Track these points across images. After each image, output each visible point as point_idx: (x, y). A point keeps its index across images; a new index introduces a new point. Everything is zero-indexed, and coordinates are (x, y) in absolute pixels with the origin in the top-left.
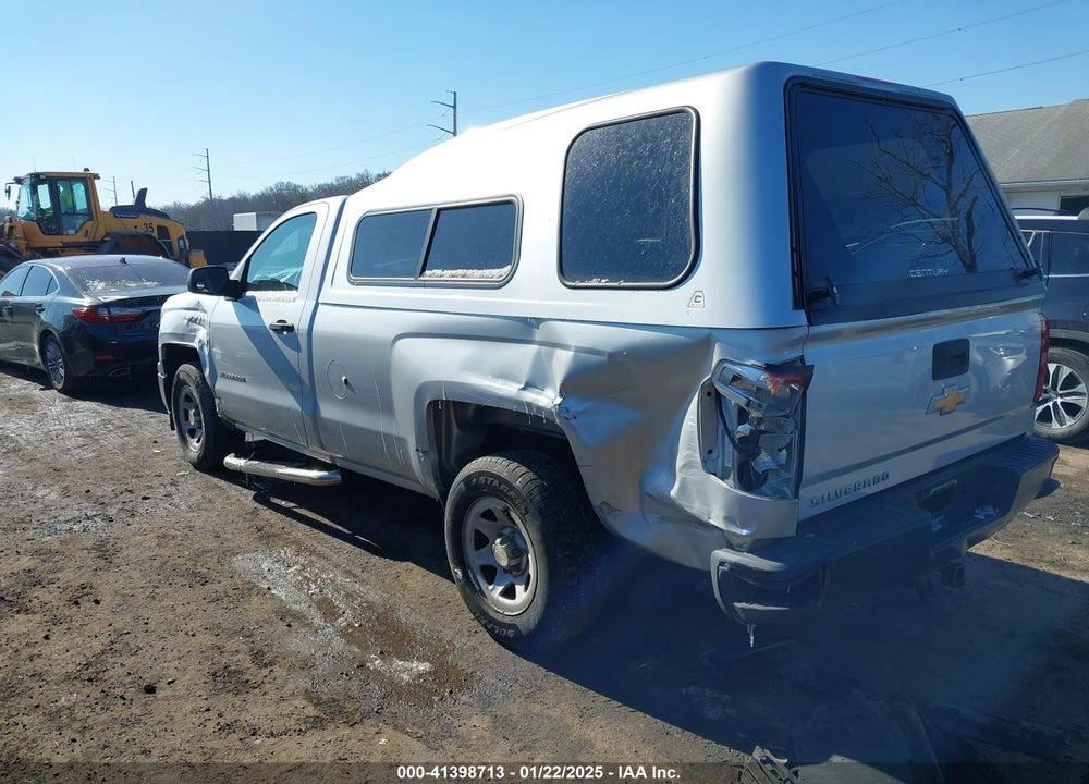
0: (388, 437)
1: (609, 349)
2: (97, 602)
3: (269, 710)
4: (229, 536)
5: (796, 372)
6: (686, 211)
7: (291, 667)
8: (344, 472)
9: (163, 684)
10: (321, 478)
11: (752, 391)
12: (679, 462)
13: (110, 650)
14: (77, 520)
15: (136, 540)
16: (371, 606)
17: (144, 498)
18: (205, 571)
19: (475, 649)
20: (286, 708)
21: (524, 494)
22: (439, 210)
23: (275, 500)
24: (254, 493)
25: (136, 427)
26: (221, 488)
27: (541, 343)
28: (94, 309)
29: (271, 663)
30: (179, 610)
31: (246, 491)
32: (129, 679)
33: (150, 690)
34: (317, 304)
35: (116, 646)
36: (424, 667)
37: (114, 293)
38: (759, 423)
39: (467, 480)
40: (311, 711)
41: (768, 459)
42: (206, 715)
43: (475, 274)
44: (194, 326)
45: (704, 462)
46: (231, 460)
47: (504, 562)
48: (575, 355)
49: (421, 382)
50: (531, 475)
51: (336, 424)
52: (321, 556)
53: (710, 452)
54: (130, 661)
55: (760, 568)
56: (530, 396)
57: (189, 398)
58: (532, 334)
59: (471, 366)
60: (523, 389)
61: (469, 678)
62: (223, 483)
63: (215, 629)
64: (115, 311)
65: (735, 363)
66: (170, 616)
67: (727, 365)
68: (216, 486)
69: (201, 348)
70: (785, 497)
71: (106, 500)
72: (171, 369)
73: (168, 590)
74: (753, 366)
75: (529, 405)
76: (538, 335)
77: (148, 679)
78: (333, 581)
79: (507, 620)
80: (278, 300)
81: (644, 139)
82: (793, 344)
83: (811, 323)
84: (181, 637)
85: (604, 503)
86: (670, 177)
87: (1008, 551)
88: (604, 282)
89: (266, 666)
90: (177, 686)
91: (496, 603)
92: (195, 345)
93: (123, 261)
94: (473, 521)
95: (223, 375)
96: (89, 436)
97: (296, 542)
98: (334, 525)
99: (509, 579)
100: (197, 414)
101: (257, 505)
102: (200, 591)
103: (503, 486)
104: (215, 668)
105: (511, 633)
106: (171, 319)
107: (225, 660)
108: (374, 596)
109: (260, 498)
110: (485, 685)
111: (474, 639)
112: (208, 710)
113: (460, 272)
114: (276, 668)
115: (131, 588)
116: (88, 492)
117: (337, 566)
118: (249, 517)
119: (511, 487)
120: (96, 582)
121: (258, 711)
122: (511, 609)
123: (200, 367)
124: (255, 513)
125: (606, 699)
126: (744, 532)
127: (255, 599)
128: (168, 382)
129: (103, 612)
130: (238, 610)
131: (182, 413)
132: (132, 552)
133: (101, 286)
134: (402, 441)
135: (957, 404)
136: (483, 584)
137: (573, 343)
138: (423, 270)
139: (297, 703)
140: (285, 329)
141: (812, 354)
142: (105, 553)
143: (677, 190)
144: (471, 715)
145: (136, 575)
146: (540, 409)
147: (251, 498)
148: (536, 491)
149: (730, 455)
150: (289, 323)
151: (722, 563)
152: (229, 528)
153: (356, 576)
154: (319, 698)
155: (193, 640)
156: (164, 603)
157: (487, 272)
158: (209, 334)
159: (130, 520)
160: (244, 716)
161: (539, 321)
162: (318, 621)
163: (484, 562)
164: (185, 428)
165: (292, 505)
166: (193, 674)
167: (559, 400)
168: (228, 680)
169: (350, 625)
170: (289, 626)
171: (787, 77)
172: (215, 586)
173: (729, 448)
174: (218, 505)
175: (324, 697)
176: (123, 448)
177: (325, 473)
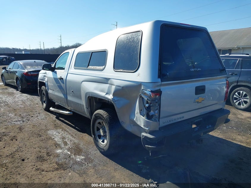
0: (81, 104)
1: (122, 86)
2: (16, 140)
3: (47, 166)
4: (48, 126)
5: (158, 93)
6: (138, 55)
7: (55, 156)
8: (73, 112)
9: (26, 159)
10: (68, 113)
11: (148, 96)
12: (136, 113)
13: (17, 151)
14: (16, 121)
15: (28, 127)
16: (75, 143)
17: (32, 117)
18: (41, 134)
19: (95, 154)
20: (51, 165)
21: (106, 119)
22: (92, 52)
23: (60, 118)
24: (56, 116)
25: (34, 100)
26: (49, 115)
27: (110, 84)
28: (27, 73)
29: (50, 155)
30: (34, 142)
31: (54, 116)
32: (19, 158)
33: (23, 160)
34: (68, 73)
35: (18, 150)
36: (83, 157)
37: (32, 69)
38: (150, 104)
39: (95, 115)
40: (56, 166)
41: (153, 112)
42: (34, 166)
43: (98, 68)
44: (45, 77)
45: (140, 112)
46: (51, 109)
47: (102, 134)
48: (116, 87)
49: (87, 92)
50: (108, 114)
51: (71, 101)
52: (67, 131)
53: (141, 110)
54: (20, 154)
55: (150, 137)
56: (107, 96)
57: (44, 94)
58: (108, 82)
59: (96, 89)
60: (106, 94)
61: (92, 160)
62: (50, 114)
63: (40, 147)
64: (32, 73)
65: (145, 90)
66: (31, 144)
67: (143, 90)
68: (48, 114)
69: (46, 82)
70: (157, 121)
71: (24, 117)
72: (40, 87)
73: (32, 138)
74: (149, 91)
75: (107, 98)
76: (109, 82)
77: (23, 158)
78: (68, 137)
79: (102, 148)
80: (60, 72)
81: (132, 38)
82: (158, 86)
83: (162, 81)
84: (32, 149)
85: (122, 121)
86: (136, 47)
87: (222, 136)
88: (122, 70)
89: (49, 156)
90: (29, 160)
91: (101, 144)
92: (45, 82)
93: (35, 62)
94: (97, 125)
95: (50, 89)
96: (24, 102)
97: (62, 128)
98: (72, 124)
99: (103, 138)
100: (45, 98)
101: (56, 119)
102: (39, 138)
103: (102, 117)
104: (38, 156)
105: (103, 151)
106: (41, 76)
107: (41, 154)
108: (76, 141)
109: (57, 118)
110: (95, 162)
111: (95, 151)
112: (34, 165)
113: (95, 67)
114: (51, 156)
115: (25, 137)
116: (20, 115)
117: (70, 134)
118: (54, 122)
119: (103, 117)
120: (17, 136)
121: (45, 166)
122: (103, 145)
123: (46, 87)
124: (55, 121)
125: (121, 166)
126: (147, 129)
127: (50, 141)
128: (40, 90)
129: (17, 143)
130: (46, 143)
131: (42, 97)
132: (26, 129)
133: (29, 67)
134: (83, 105)
135: (202, 101)
136: (98, 139)
137: (115, 84)
138: (88, 66)
139: (54, 164)
140: (61, 79)
141: (162, 88)
142: (21, 129)
143: (137, 50)
144: (91, 169)
145: (26, 134)
146: (109, 99)
147: (55, 117)
148: (108, 118)
149: (145, 111)
150: (62, 78)
151: (143, 136)
152: (49, 124)
153: (73, 136)
154: (59, 164)
155: (35, 149)
156: (31, 141)
157: (100, 67)
158: (47, 79)
159: (28, 122)
160: (42, 167)
161: (110, 79)
162: (63, 146)
163: (98, 134)
164: (43, 101)
165: (64, 119)
166: (33, 157)
167: (113, 97)
168: (41, 159)
169: (69, 148)
170: (56, 147)
171: (162, 24)
172: (42, 137)
173: (145, 109)
174: (47, 119)
175: (60, 163)
176: (30, 105)
177: (69, 112)
